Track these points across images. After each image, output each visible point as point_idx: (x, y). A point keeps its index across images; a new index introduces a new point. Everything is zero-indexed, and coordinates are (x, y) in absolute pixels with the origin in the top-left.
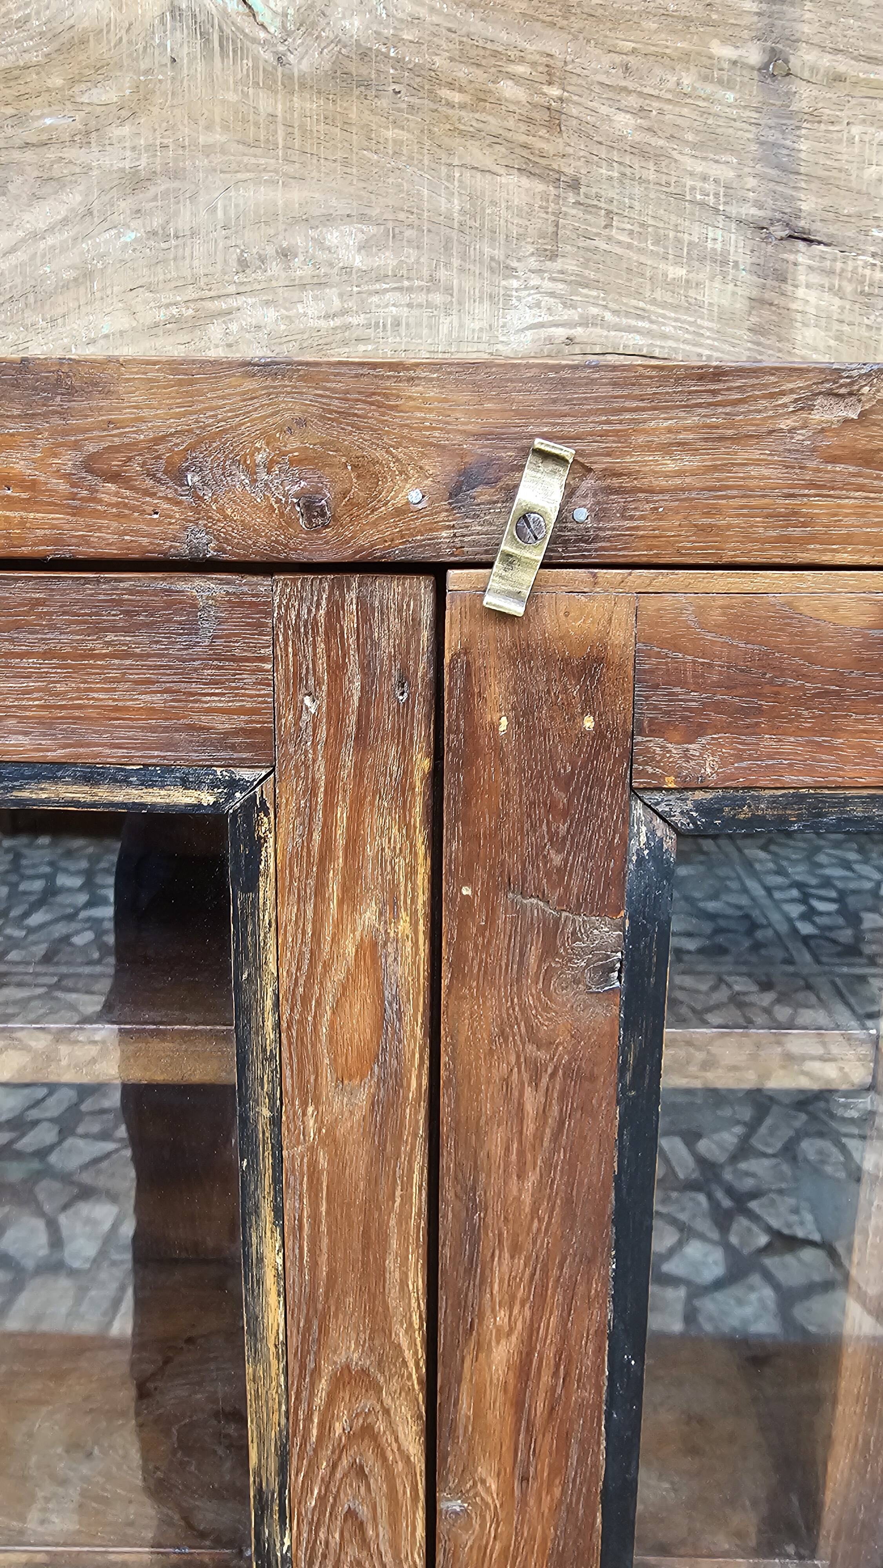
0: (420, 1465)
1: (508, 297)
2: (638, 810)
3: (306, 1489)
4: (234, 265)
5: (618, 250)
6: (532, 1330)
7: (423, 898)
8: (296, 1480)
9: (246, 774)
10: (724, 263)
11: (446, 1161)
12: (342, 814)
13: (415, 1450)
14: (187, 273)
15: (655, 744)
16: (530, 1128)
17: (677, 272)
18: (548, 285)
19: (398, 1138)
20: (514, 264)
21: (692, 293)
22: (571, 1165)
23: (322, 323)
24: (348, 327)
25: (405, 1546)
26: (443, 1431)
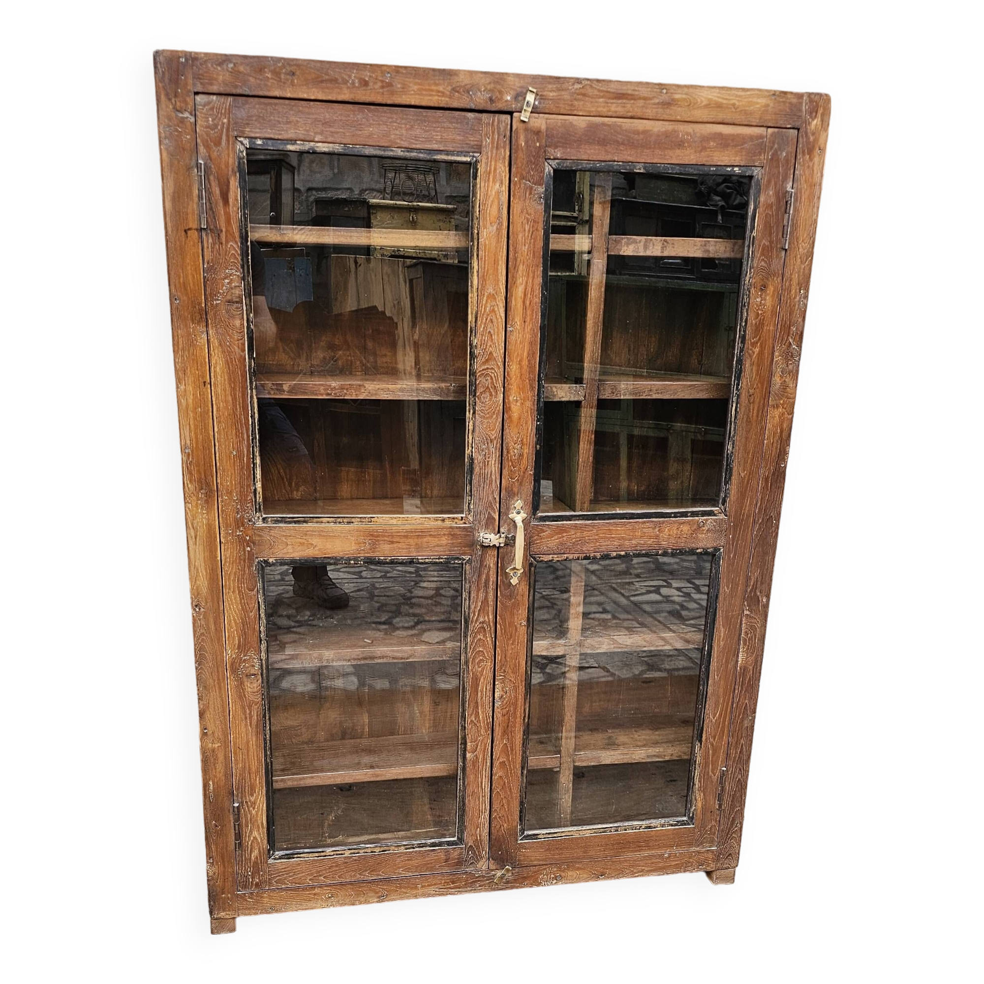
0: (504, 320)
2: (546, 164)
3: (481, 326)
6: (527, 283)
7: (507, 182)
8: (479, 323)
9: (476, 155)
11: (510, 241)
12: (493, 163)
13: (503, 315)
15: (549, 149)
16: (526, 235)
19: (502, 238)
22: (534, 242)
25: (500, 341)
26: (508, 309)
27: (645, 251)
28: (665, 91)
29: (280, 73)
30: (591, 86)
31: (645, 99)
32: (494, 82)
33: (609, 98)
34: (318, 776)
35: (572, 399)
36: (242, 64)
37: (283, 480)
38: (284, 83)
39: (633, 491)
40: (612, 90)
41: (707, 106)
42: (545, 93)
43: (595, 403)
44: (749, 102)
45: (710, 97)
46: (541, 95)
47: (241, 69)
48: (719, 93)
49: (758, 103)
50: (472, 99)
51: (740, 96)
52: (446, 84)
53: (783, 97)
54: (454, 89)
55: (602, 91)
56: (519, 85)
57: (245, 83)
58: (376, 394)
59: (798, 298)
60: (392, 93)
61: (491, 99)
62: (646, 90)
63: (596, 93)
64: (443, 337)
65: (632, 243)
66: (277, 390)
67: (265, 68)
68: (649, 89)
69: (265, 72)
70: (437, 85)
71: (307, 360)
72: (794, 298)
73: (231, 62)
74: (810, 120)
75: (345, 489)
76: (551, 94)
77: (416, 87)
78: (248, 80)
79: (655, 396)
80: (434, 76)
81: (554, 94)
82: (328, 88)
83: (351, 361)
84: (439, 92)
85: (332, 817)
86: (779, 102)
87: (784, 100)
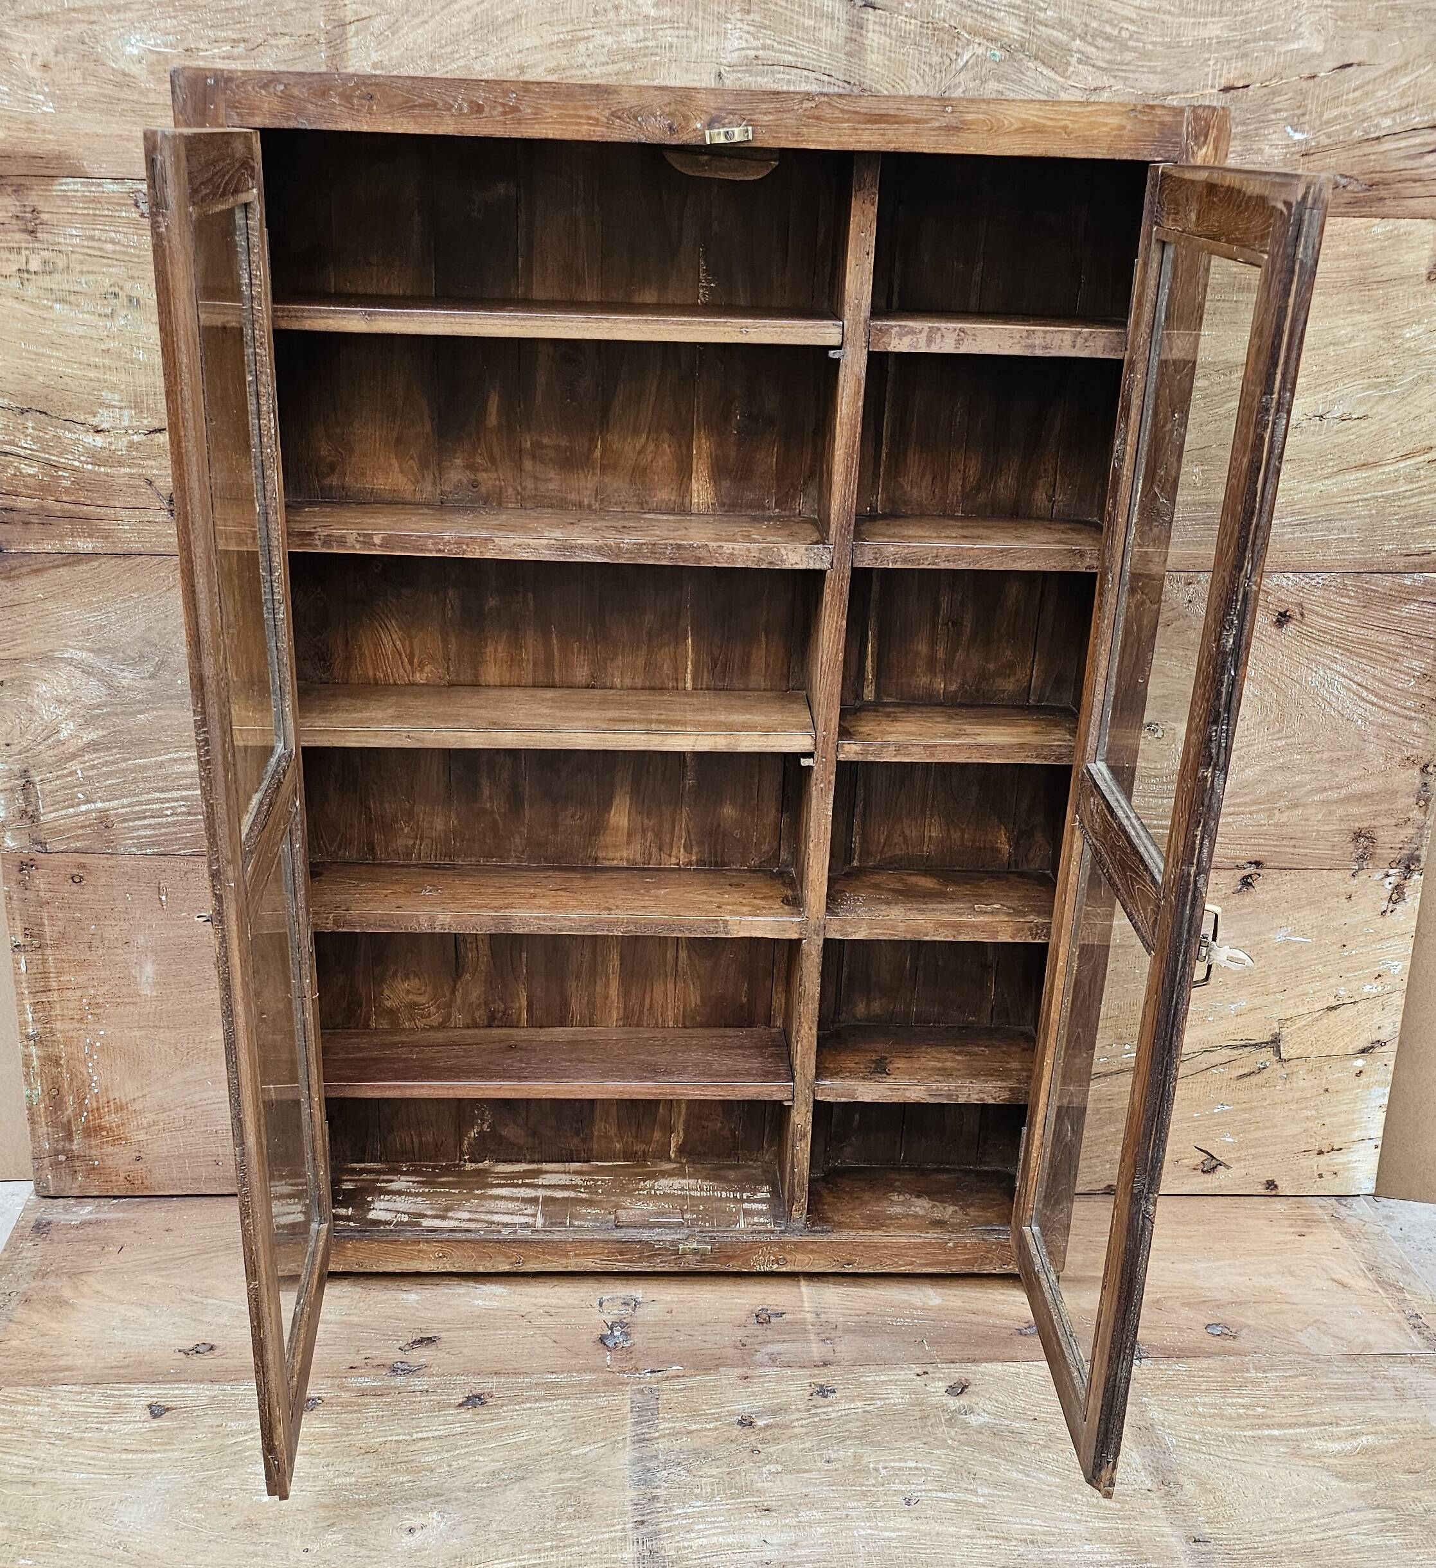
1: (726, 33)
4: (591, 13)
5: (781, 10)
10: (833, 18)
14: (568, 17)
17: (809, 23)
18: (746, 27)
20: (729, 16)
21: (816, 34)
23: (634, 45)
24: (647, 47)
27: (928, 346)
28: (949, 109)
29: (351, 97)
30: (830, 104)
31: (917, 121)
32: (676, 102)
33: (859, 122)
34: (430, 1086)
35: (811, 567)
36: (296, 84)
37: (400, 655)
38: (358, 111)
39: (938, 692)
40: (863, 111)
41: (1019, 131)
42: (755, 117)
43: (848, 573)
44: (1090, 123)
45: (1024, 116)
46: (751, 120)
47: (296, 91)
48: (1041, 110)
49: (1105, 124)
50: (641, 128)
51: (1076, 114)
52: (601, 107)
53: (1149, 114)
54: (612, 114)
55: (848, 112)
56: (715, 106)
57: (301, 112)
58: (510, 552)
59: (1169, 426)
60: (519, 122)
61: (671, 128)
62: (918, 107)
63: (838, 114)
64: (639, 453)
65: (908, 333)
66: (364, 543)
67: (329, 89)
68: (924, 107)
69: (331, 96)
70: (587, 108)
71: (434, 483)
72: (1163, 426)
73: (280, 83)
74: (1195, 148)
75: (492, 673)
76: (766, 118)
77: (554, 113)
78: (306, 108)
79: (944, 566)
80: (583, 95)
81: (771, 117)
82: (423, 117)
83: (501, 487)
84: (590, 118)
85: (473, 1133)
86: (1143, 121)
87: (1150, 118)
